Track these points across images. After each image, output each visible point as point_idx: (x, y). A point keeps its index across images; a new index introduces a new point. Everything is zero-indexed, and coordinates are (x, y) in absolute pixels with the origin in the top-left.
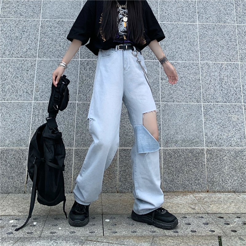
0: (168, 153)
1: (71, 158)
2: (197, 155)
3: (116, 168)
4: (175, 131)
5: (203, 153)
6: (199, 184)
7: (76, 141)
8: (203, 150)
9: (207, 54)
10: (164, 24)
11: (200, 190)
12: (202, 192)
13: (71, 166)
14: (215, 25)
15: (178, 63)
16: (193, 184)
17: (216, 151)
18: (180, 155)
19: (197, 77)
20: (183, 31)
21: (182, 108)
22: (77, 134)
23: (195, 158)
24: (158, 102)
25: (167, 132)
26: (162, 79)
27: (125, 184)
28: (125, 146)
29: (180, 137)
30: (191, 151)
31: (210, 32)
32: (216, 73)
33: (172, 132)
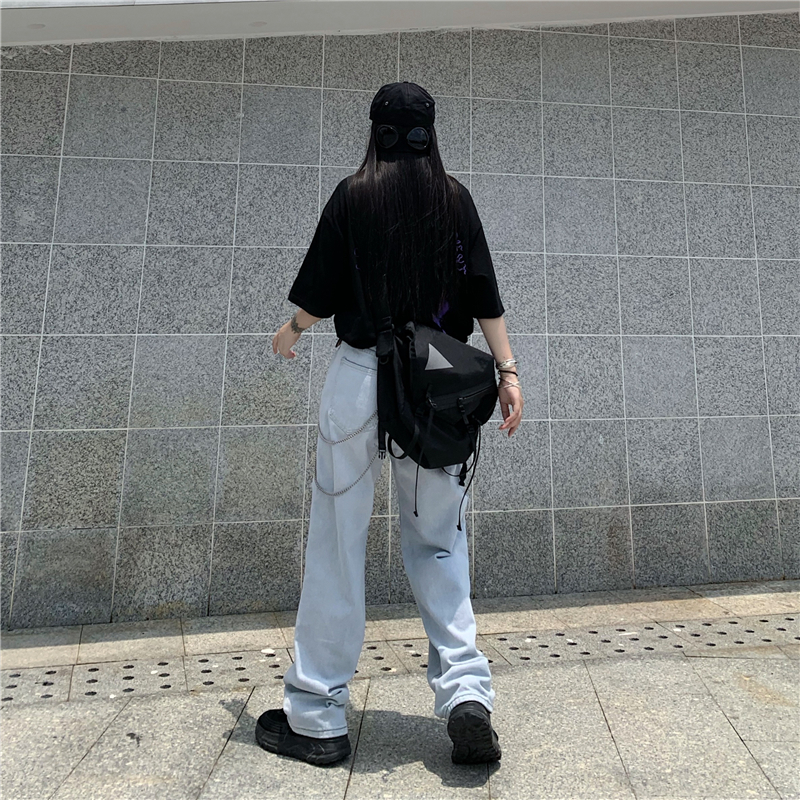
0: (715, 511)
1: (550, 529)
2: (763, 512)
3: (628, 543)
4: (724, 471)
5: (773, 509)
6: (769, 565)
7: (555, 496)
8: (773, 503)
9: (774, 320)
10: (697, 260)
11: (772, 577)
12: (775, 579)
13: (551, 544)
14: (787, 262)
15: (726, 340)
16: (759, 567)
17: (794, 504)
18: (736, 514)
19: (759, 365)
20: (731, 275)
21: (735, 427)
22: (555, 482)
23: (760, 519)
24: (693, 415)
25: (712, 472)
26: (698, 372)
27: (646, 573)
28: (640, 500)
29: (733, 480)
30: (754, 507)
31: (778, 277)
32: (790, 357)
33: (720, 473)
